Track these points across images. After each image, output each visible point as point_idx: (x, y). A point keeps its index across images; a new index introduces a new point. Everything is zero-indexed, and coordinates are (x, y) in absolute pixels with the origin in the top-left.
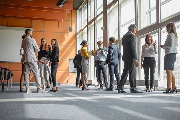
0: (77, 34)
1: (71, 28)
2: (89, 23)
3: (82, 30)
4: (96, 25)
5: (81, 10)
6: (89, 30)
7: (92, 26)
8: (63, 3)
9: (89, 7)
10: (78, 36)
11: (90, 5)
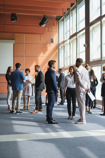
0: (59, 45)
1: (53, 39)
2: (71, 37)
3: (64, 42)
4: (78, 39)
5: (63, 20)
6: (72, 43)
7: (74, 39)
8: (45, 22)
9: (71, 18)
10: (60, 47)
11: (72, 16)
